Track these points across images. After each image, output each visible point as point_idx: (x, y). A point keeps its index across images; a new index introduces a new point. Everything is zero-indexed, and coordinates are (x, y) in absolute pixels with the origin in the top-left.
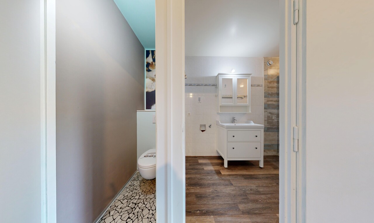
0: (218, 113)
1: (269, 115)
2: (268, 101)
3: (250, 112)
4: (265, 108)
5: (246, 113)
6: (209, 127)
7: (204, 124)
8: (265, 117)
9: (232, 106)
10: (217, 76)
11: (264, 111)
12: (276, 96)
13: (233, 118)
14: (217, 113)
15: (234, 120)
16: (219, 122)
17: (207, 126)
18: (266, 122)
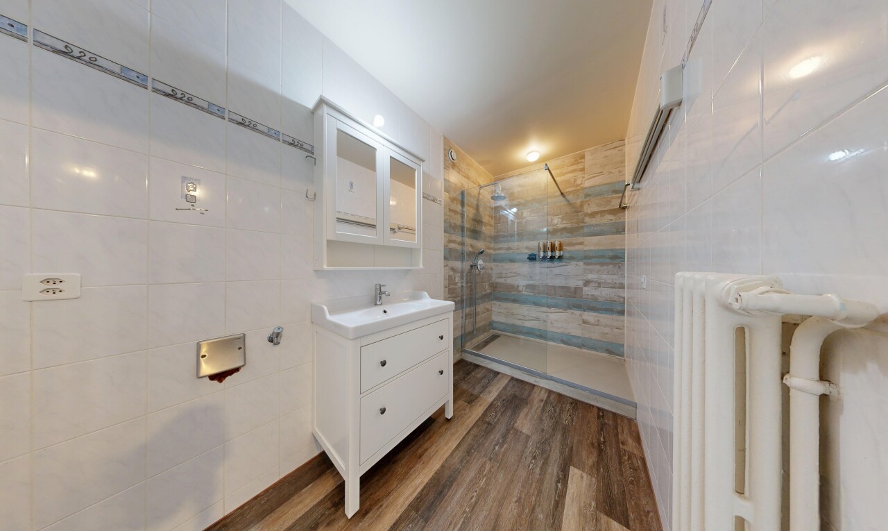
0: (319, 273)
1: (451, 273)
2: (450, 241)
3: (421, 266)
4: (445, 258)
5: (410, 270)
6: (271, 340)
7: (235, 331)
8: (445, 279)
9: (374, 246)
10: (313, 112)
11: (443, 265)
12: (460, 230)
13: (376, 289)
14: (316, 271)
15: (381, 293)
16: (322, 309)
17: (256, 343)
18: (447, 289)
